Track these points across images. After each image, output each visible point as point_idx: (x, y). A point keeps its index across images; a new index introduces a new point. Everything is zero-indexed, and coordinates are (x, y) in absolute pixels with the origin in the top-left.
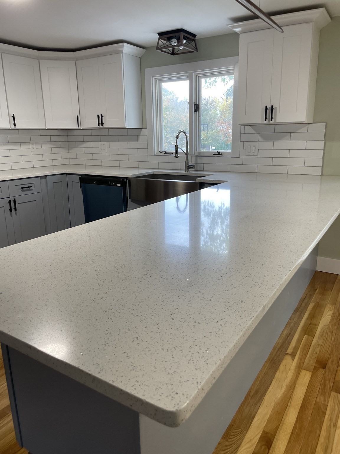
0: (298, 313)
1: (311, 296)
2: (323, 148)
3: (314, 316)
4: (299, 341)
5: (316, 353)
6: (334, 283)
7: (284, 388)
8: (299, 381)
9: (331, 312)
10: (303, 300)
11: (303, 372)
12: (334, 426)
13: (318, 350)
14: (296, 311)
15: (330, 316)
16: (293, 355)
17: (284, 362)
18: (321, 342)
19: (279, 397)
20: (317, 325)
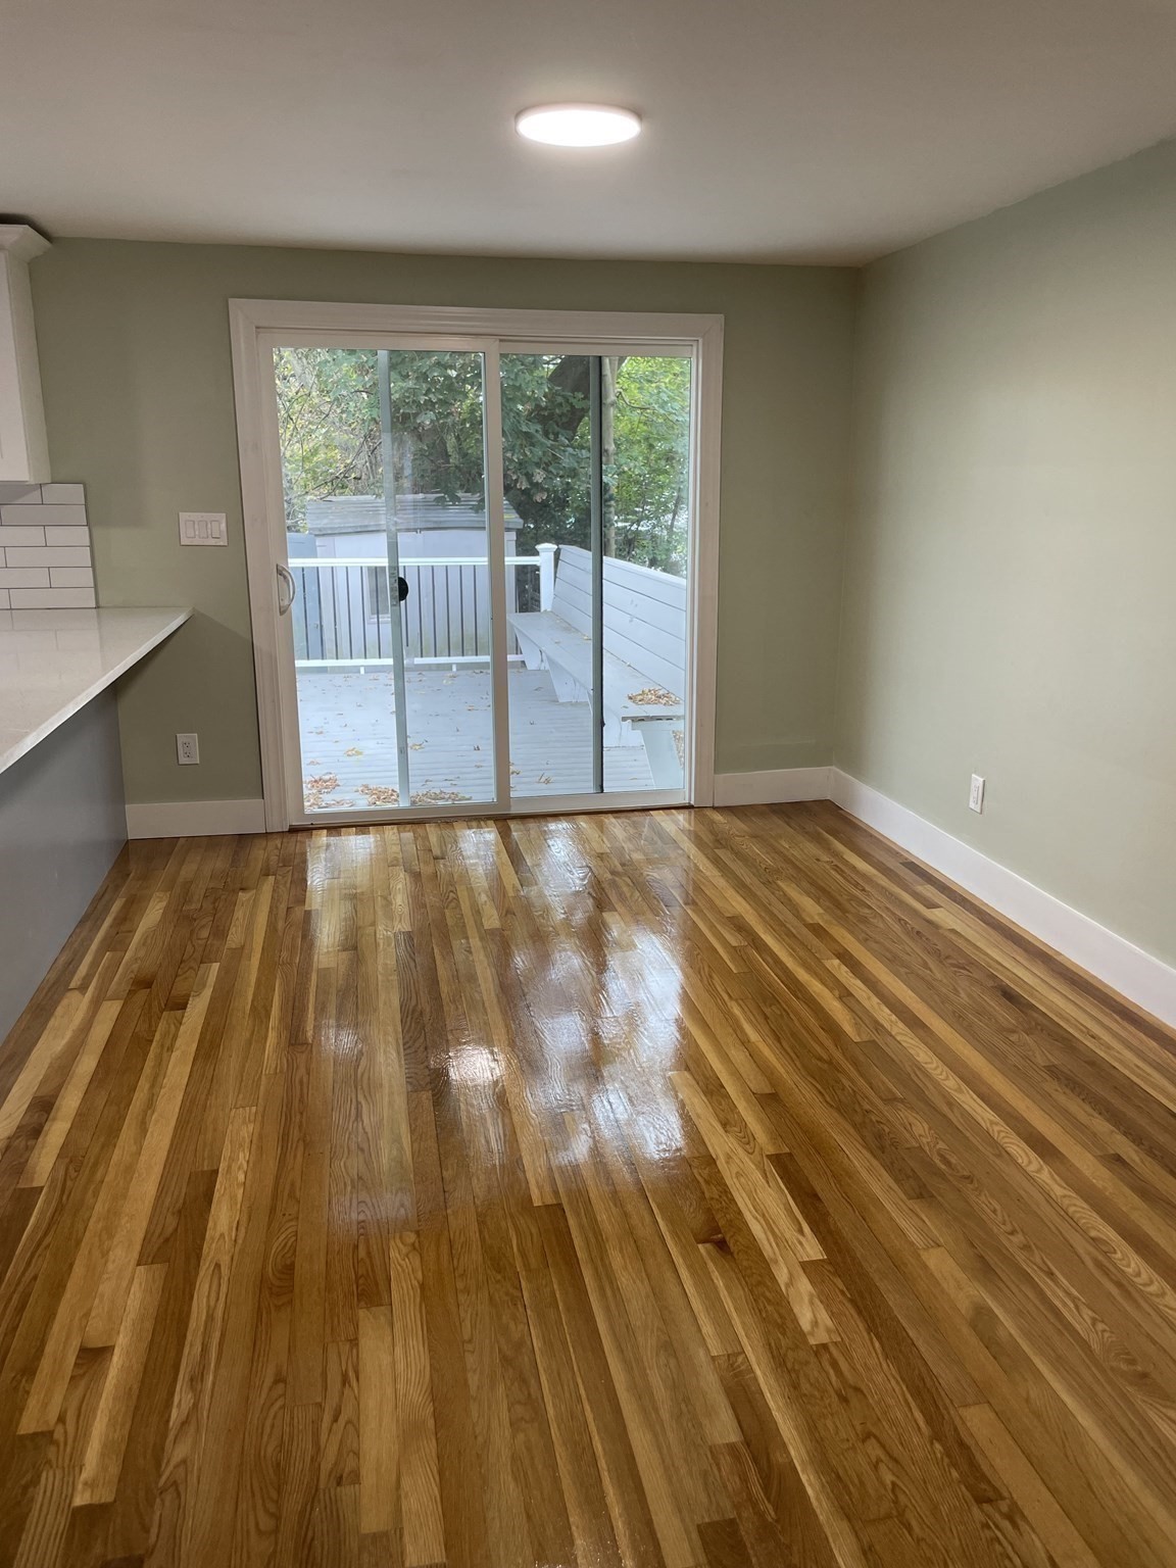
0: (88, 924)
1: (117, 888)
2: (88, 544)
3: (126, 920)
4: (95, 964)
5: (132, 972)
6: (170, 854)
7: (69, 1035)
8: (100, 1016)
9: (164, 904)
10: (98, 898)
11: (106, 1005)
12: (168, 1049)
13: (135, 967)
14: (82, 922)
15: (161, 911)
16: (83, 988)
17: (65, 1002)
18: (142, 954)
19: (59, 1048)
20: (132, 931)
